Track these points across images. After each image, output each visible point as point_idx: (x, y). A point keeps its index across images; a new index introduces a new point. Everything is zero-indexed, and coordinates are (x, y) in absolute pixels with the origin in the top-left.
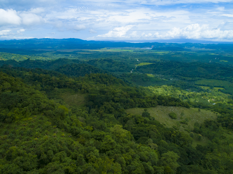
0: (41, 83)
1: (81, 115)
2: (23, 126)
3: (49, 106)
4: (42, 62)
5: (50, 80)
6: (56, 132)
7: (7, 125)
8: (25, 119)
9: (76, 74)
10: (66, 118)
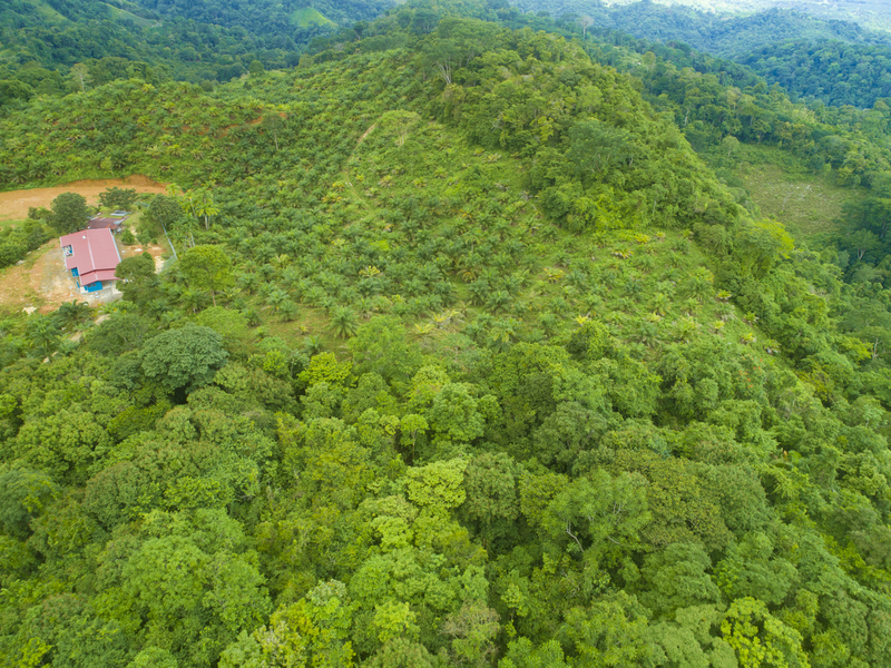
0: (677, 107)
1: (816, 277)
2: (614, 255)
3: (719, 209)
4: (693, 16)
5: (714, 102)
6: (726, 317)
7: (569, 238)
8: (627, 234)
9: (825, 92)
10: (772, 277)
